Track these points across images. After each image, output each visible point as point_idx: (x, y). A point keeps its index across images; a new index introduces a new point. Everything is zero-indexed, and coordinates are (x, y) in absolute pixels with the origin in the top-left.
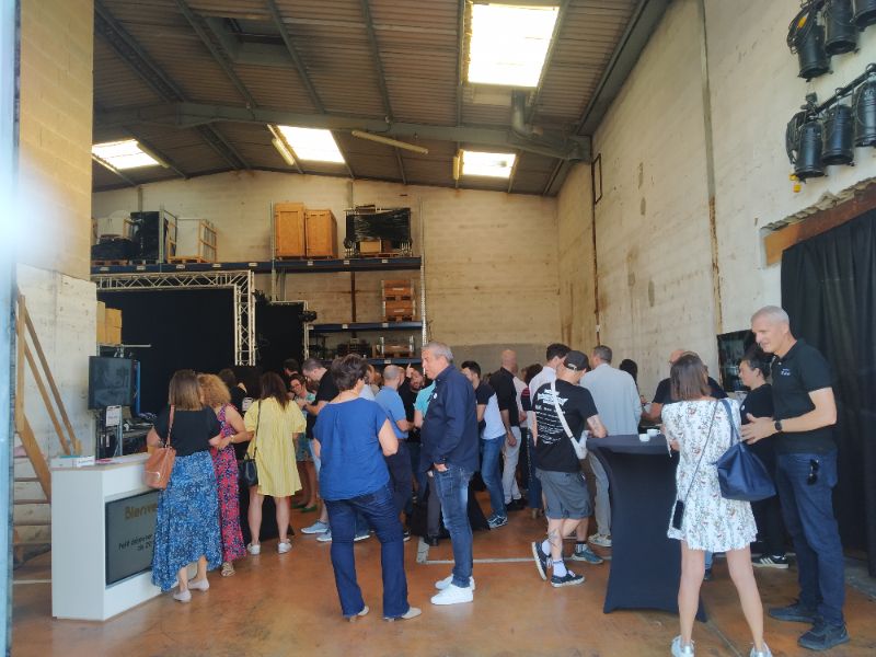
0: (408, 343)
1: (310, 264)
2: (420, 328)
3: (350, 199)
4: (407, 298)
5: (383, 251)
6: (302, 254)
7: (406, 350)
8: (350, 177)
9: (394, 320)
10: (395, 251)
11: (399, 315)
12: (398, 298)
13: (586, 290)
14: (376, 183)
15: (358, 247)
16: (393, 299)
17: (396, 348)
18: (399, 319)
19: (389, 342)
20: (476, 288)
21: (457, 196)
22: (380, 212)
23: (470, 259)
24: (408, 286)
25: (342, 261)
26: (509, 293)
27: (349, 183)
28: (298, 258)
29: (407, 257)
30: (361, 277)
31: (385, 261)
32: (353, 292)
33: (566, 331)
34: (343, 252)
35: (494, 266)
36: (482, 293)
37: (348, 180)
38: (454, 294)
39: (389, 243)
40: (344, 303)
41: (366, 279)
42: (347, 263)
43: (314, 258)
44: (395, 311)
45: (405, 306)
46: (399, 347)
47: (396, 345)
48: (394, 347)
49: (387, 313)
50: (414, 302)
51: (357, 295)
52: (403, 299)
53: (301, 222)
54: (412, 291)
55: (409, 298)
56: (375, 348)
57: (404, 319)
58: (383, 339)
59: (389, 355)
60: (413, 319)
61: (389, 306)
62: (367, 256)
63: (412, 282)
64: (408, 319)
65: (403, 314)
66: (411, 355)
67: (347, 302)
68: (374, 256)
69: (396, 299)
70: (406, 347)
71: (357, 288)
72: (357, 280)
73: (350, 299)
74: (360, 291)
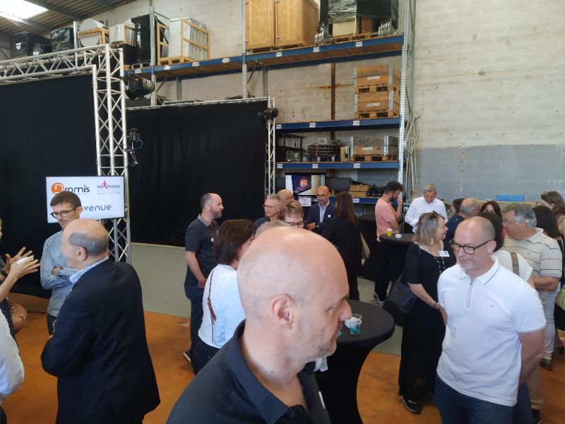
0: (379, 144)
1: (279, 55)
2: (397, 126)
5: (358, 31)
6: (270, 44)
7: (378, 152)
9: (367, 115)
11: (373, 110)
12: (373, 88)
15: (330, 30)
16: (367, 90)
17: (368, 150)
18: (373, 115)
19: (359, 143)
20: (481, 73)
23: (475, 36)
24: (386, 74)
25: (312, 48)
26: (527, 77)
28: (267, 49)
30: (342, 68)
31: (359, 44)
32: (333, 86)
35: (507, 43)
36: (490, 80)
38: (451, 83)
40: (324, 99)
41: (347, 72)
42: (317, 50)
43: (284, 47)
44: (368, 105)
45: (381, 99)
46: (371, 148)
47: (367, 146)
48: (364, 149)
49: (359, 108)
50: (391, 93)
51: (337, 90)
52: (379, 89)
53: (271, 8)
54: (390, 80)
55: (385, 89)
56: (344, 150)
57: (379, 115)
58: (352, 139)
59: (359, 158)
60: (390, 115)
61: (362, 100)
62: (338, 40)
63: (390, 68)
64: (383, 114)
65: (377, 109)
66: (384, 159)
67: (326, 98)
68: (347, 39)
69: (370, 91)
70: (379, 148)
71: (337, 82)
72: (337, 73)
73: (329, 94)
74: (339, 85)
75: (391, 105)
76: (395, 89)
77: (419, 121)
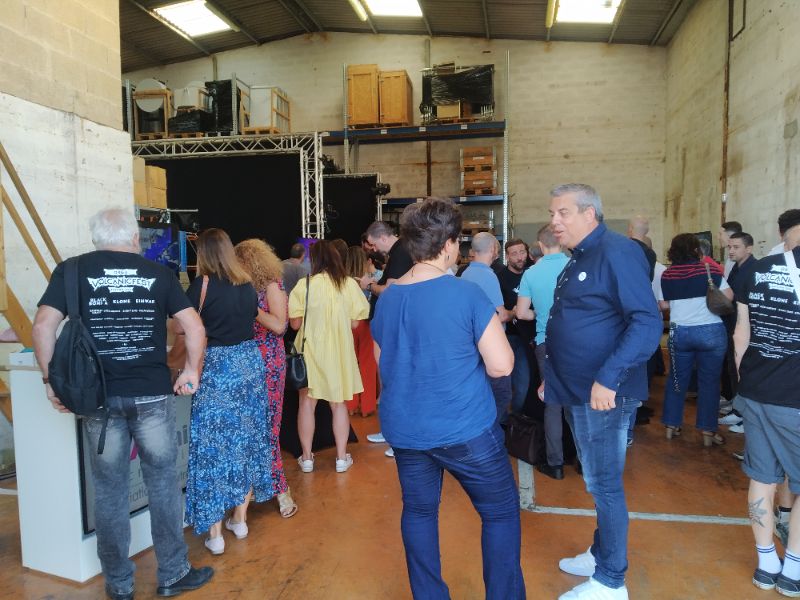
0: (487, 218)
1: (384, 132)
2: (501, 203)
3: (427, 60)
4: (488, 168)
5: (462, 114)
6: (375, 121)
7: (485, 226)
8: (427, 33)
9: (473, 193)
10: (476, 116)
11: (479, 187)
12: (478, 168)
13: (707, 153)
14: (456, 39)
15: (435, 112)
16: (472, 169)
17: (475, 224)
18: (479, 192)
20: (566, 157)
21: (548, 50)
22: (461, 71)
23: (560, 124)
24: (490, 155)
25: (417, 128)
26: (604, 161)
27: (426, 41)
28: (371, 126)
29: (488, 122)
30: (438, 147)
31: (464, 127)
32: (429, 163)
33: (671, 205)
34: (419, 118)
35: (587, 131)
36: (574, 162)
37: (426, 37)
38: (541, 164)
39: (469, 107)
40: (420, 175)
41: (443, 150)
42: (422, 129)
43: (388, 125)
44: (474, 183)
45: (486, 177)
46: (478, 223)
47: (474, 221)
48: (472, 223)
49: (465, 185)
50: (496, 173)
51: (432, 167)
52: (483, 169)
53: (374, 86)
54: (494, 160)
55: (490, 168)
57: (484, 192)
59: (467, 232)
60: (494, 192)
61: (468, 178)
62: (444, 122)
63: (494, 151)
64: (488, 191)
65: (483, 186)
67: (422, 175)
68: (452, 121)
69: (475, 170)
70: (485, 223)
71: (433, 159)
72: (433, 150)
73: (425, 171)
74: (436, 162)
75: (495, 184)
76: (499, 169)
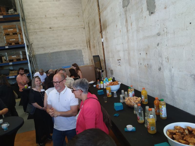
0: (19, 54)
2: (24, 47)
7: (19, 58)
9: (11, 44)
11: (13, 42)
12: (11, 34)
17: (14, 57)
18: (13, 44)
19: (10, 55)
20: (50, 28)
23: (46, 16)
24: (15, 28)
26: (64, 29)
31: (1, 17)
33: (88, 43)
36: (53, 30)
38: (41, 31)
39: (4, 9)
44: (10, 40)
45: (15, 38)
46: (15, 56)
48: (12, 57)
49: (7, 41)
50: (19, 35)
52: (14, 34)
54: (18, 31)
55: (16, 34)
56: (4, 58)
57: (16, 44)
58: (6, 53)
59: (11, 61)
60: (20, 43)
61: (7, 38)
63: (17, 26)
65: (15, 41)
66: (22, 60)
69: (10, 35)
70: (19, 56)
75: (20, 40)
76: (20, 34)
77: (32, 45)
